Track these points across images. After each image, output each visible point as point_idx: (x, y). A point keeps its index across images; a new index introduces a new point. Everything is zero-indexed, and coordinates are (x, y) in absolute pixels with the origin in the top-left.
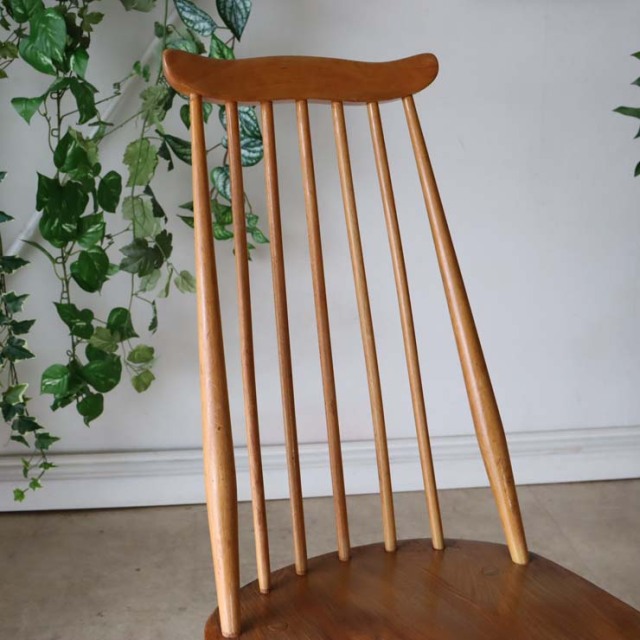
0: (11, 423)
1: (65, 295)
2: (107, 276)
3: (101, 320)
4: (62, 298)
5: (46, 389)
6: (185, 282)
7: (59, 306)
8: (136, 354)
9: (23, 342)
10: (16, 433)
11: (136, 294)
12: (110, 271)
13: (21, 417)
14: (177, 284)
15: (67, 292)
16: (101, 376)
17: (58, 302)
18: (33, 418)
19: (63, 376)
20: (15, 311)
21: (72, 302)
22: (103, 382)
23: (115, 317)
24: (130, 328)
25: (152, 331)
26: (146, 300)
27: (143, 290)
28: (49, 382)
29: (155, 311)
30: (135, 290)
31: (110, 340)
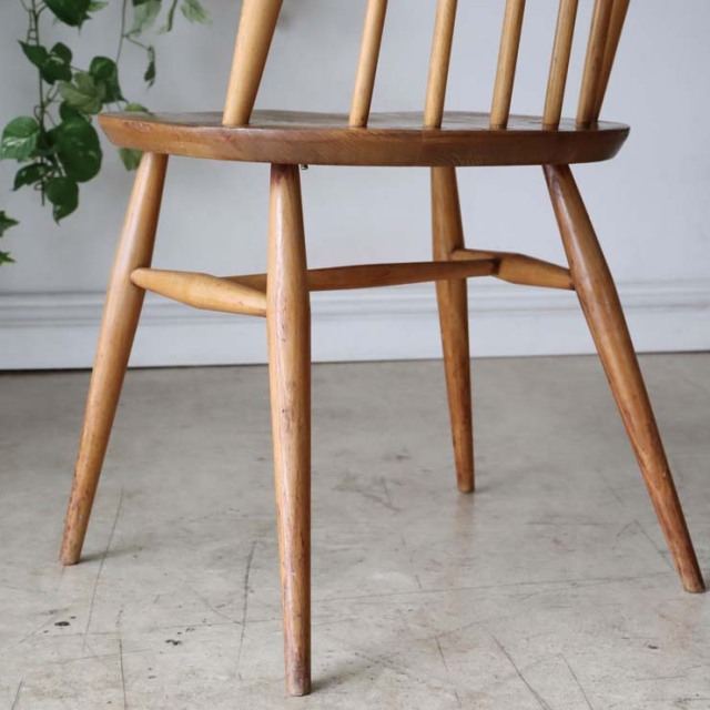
1: (33, 34)
2: (89, 13)
3: (81, 63)
4: (29, 38)
5: (10, 152)
6: (194, 12)
7: (25, 47)
11: (127, 36)
12: (91, 7)
15: (36, 30)
17: (24, 41)
19: (31, 134)
21: (42, 43)
22: (81, 154)
23: (98, 66)
25: (149, 82)
26: (141, 45)
27: (138, 31)
28: (11, 142)
29: (154, 57)
30: (127, 30)
31: (93, 94)
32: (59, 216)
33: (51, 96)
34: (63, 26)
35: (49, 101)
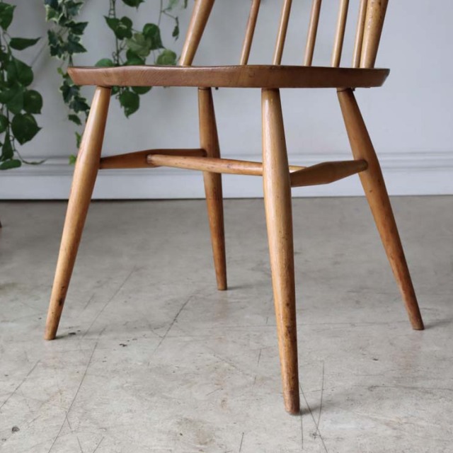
0: (69, 104)
1: (112, 12)
3: (138, 27)
4: (110, 14)
7: (108, 20)
8: (163, 58)
9: (79, 39)
10: (72, 112)
11: (164, 11)
13: (76, 98)
15: (114, 9)
17: (107, 15)
18: (85, 99)
20: (74, 14)
21: (117, 17)
23: (148, 29)
24: (159, 41)
25: (175, 38)
26: (172, 17)
27: (170, 8)
29: (178, 23)
30: (164, 8)
31: (144, 45)
32: (128, 113)
33: (122, 46)
34: (127, 7)
35: (121, 49)
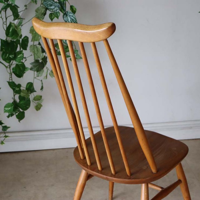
1: (11, 79)
2: (25, 72)
3: (24, 87)
4: (10, 80)
5: (5, 111)
7: (9, 82)
8: (36, 98)
11: (35, 78)
12: (26, 70)
14: (50, 74)
15: (11, 77)
16: (24, 106)
17: (8, 81)
18: (1, 121)
19: (11, 107)
21: (13, 81)
22: (25, 108)
23: (28, 86)
24: (34, 89)
25: (41, 91)
26: (39, 80)
27: (38, 76)
28: (6, 109)
29: (42, 83)
31: (27, 93)
32: (20, 120)
